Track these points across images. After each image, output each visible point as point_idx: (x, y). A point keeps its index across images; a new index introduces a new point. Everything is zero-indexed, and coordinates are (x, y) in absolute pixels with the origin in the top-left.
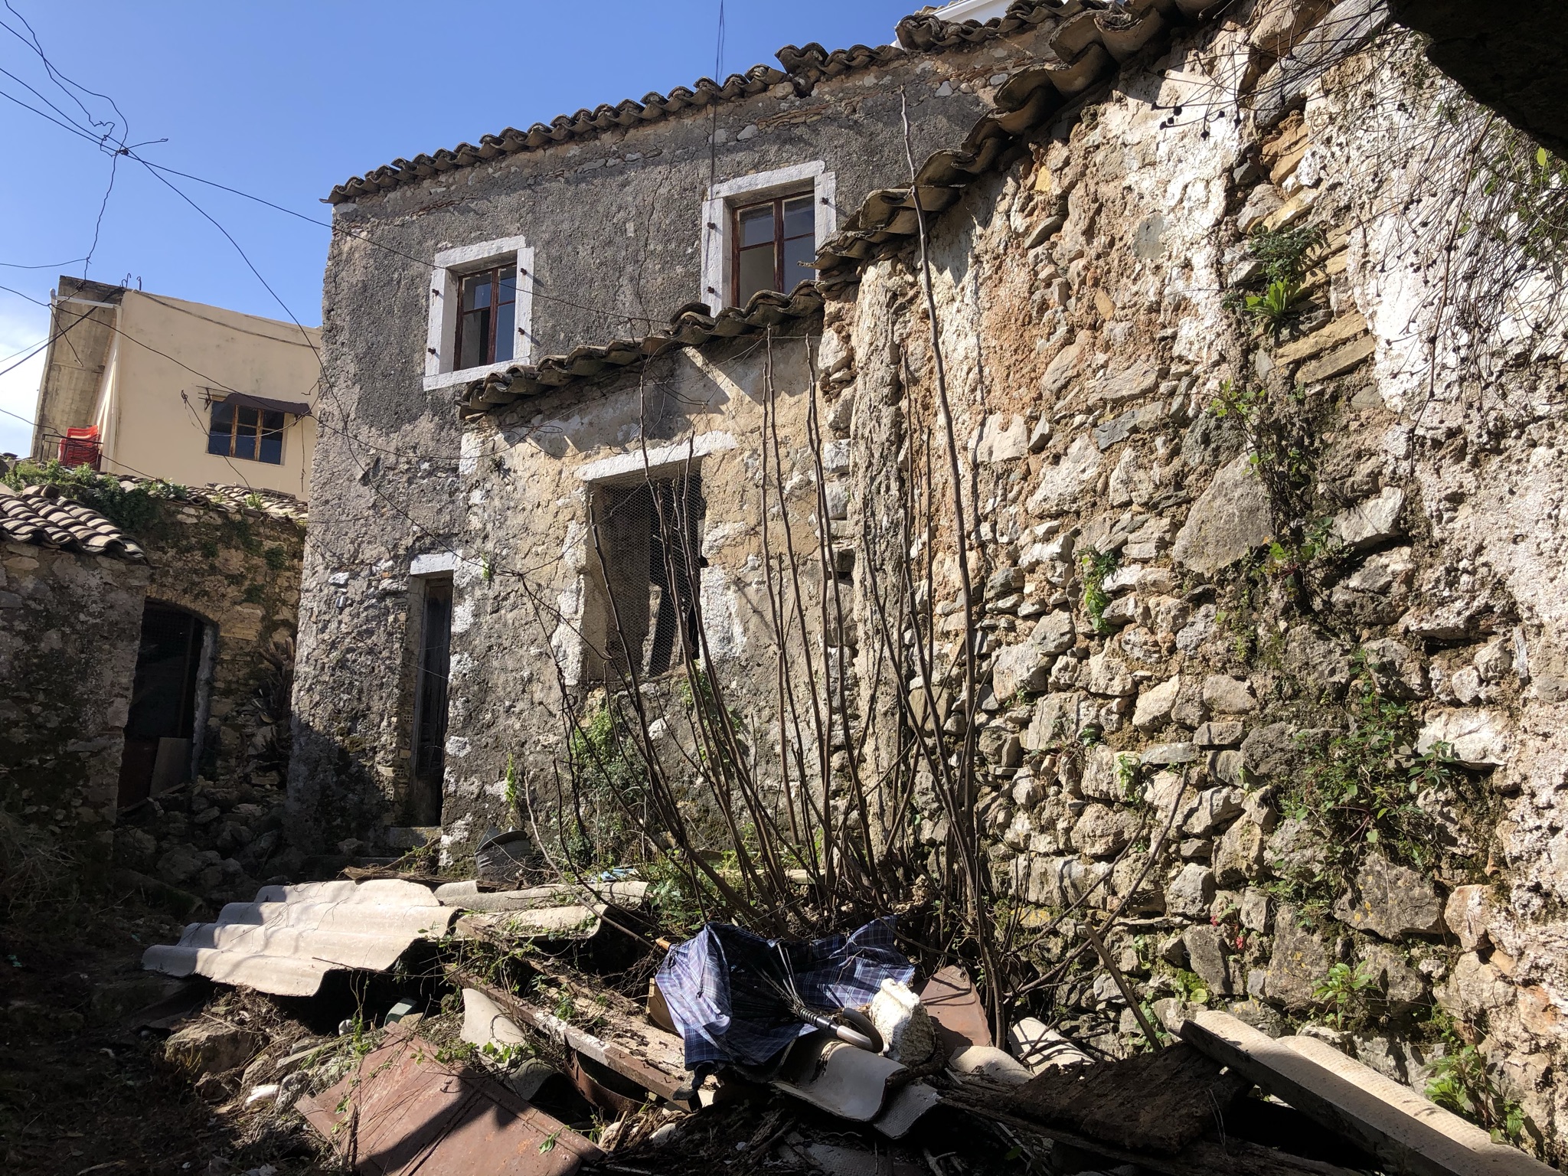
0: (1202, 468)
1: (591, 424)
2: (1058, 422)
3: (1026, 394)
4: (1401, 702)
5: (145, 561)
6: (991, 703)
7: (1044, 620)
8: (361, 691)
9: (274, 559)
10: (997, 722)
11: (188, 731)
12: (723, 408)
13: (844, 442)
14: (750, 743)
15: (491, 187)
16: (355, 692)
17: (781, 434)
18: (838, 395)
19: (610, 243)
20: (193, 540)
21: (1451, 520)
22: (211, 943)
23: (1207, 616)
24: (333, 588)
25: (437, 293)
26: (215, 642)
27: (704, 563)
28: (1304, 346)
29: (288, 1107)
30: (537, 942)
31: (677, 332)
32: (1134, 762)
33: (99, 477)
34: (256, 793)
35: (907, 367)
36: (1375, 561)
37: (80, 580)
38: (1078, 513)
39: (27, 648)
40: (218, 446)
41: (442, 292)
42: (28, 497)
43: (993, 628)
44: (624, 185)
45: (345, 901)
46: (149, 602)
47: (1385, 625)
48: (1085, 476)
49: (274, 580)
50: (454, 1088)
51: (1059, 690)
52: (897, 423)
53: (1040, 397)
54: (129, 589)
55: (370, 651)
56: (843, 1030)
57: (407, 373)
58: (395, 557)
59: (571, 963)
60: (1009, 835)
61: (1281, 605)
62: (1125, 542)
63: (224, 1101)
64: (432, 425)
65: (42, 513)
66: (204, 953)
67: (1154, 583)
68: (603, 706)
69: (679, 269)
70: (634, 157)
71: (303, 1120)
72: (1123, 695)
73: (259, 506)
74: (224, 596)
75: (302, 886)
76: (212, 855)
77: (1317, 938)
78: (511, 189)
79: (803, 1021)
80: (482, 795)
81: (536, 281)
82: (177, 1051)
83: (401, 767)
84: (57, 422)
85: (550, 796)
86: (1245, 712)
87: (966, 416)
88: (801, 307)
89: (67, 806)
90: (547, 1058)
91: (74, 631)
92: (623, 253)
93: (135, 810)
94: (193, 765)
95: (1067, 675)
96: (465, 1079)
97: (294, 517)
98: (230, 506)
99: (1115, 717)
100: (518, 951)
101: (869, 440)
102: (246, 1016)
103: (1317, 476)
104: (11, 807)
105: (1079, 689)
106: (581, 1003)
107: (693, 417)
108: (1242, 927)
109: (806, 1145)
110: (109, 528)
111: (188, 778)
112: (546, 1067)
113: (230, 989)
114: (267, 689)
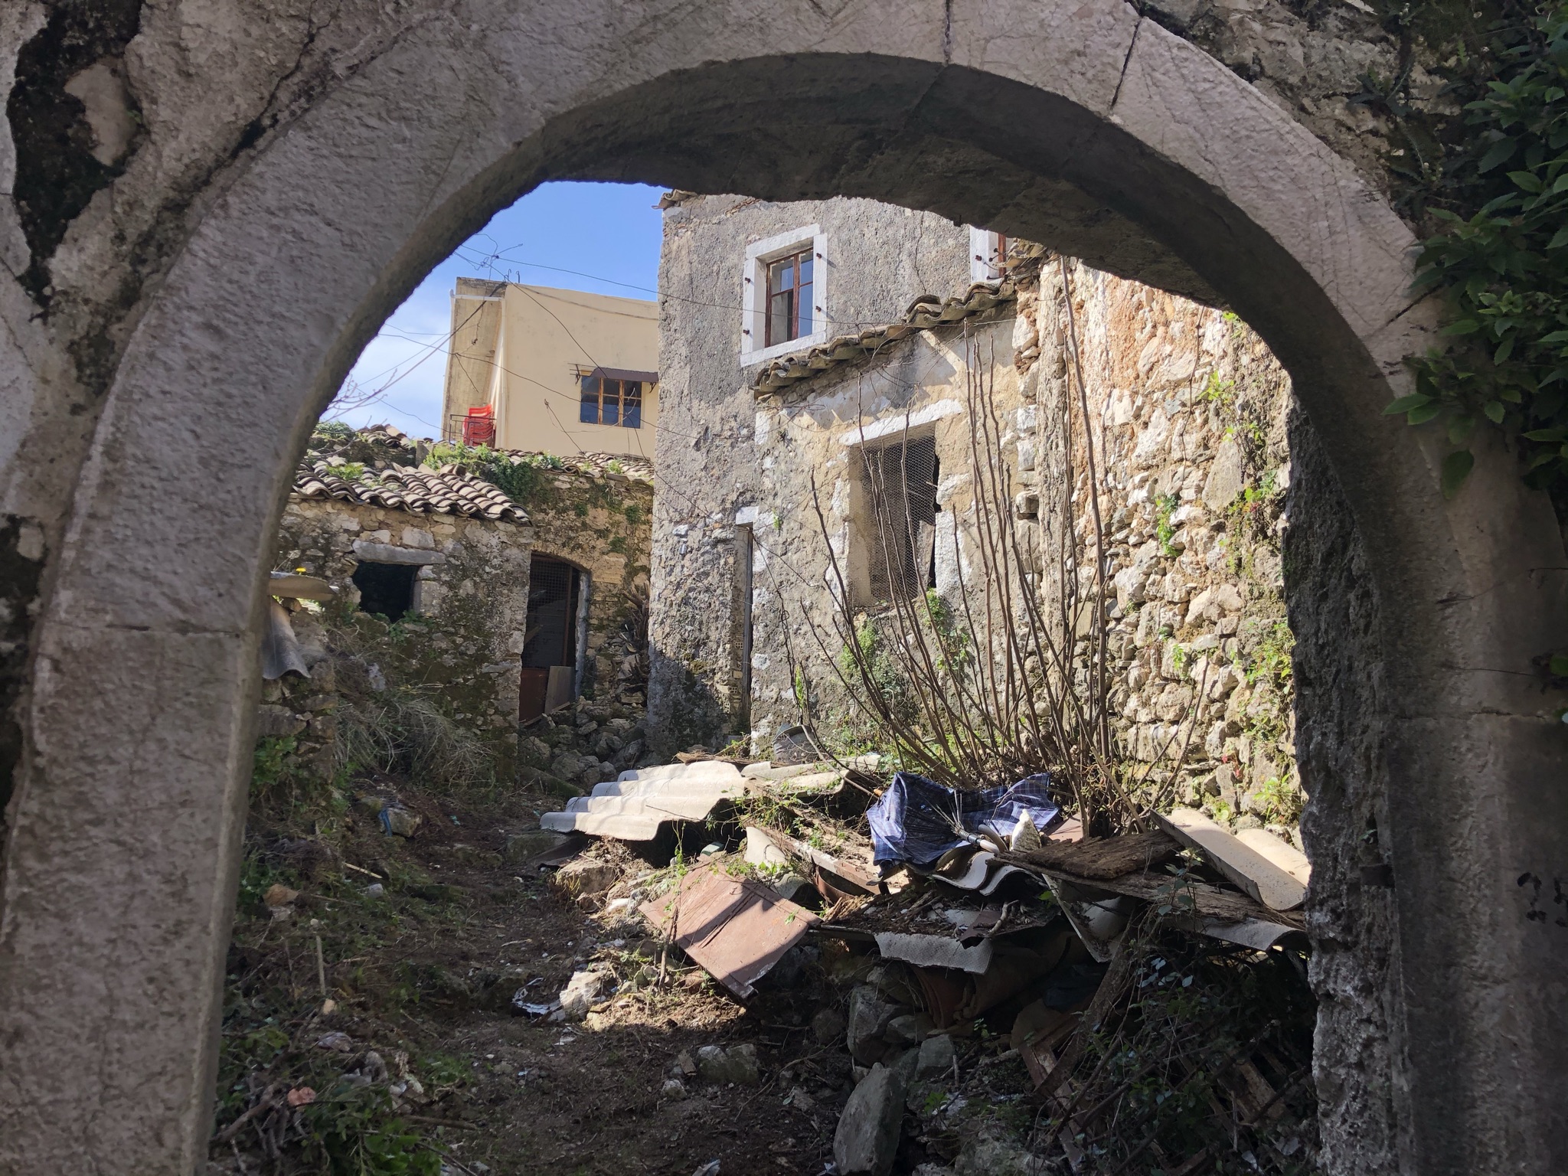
0: (1217, 434)
1: (851, 398)
2: (1147, 397)
3: (1131, 374)
5: (530, 524)
6: (1116, 613)
7: (1143, 547)
8: (701, 623)
9: (631, 514)
10: (1121, 627)
11: (571, 661)
12: (952, 380)
13: (1032, 407)
16: (697, 624)
17: (996, 399)
18: (1028, 369)
19: (891, 222)
20: (568, 502)
22: (585, 809)
23: (1220, 542)
24: (676, 538)
25: (749, 280)
26: (589, 586)
27: (938, 508)
29: (634, 912)
30: (799, 797)
31: (912, 320)
32: (1187, 650)
33: (495, 454)
34: (625, 709)
35: (1067, 349)
37: (485, 540)
38: (1157, 467)
39: (451, 594)
40: (588, 416)
41: (753, 279)
42: (444, 476)
43: (1117, 555)
45: (680, 777)
46: (534, 554)
48: (1160, 439)
49: (633, 533)
50: (739, 891)
51: (1152, 600)
52: (1062, 393)
53: (1138, 376)
54: (519, 546)
55: (707, 590)
56: (984, 844)
57: (727, 351)
58: (724, 510)
59: (823, 811)
60: (1127, 712)
61: (1252, 533)
62: (1181, 489)
63: (595, 911)
64: (746, 398)
65: (455, 488)
66: (580, 816)
67: (1195, 518)
68: (865, 627)
69: (951, 242)
71: (644, 917)
72: (1181, 601)
73: (619, 471)
74: (594, 547)
75: (648, 769)
76: (592, 759)
77: (1274, 764)
79: (960, 838)
80: (779, 700)
81: (830, 263)
82: (563, 879)
83: (734, 684)
84: (460, 403)
85: (829, 699)
86: (1239, 610)
88: (1006, 294)
89: (484, 714)
90: (802, 873)
91: (482, 580)
92: (902, 231)
93: (533, 724)
94: (577, 688)
95: (1154, 588)
96: (745, 885)
97: (646, 479)
98: (596, 472)
99: (1179, 618)
100: (786, 803)
101: (1046, 406)
102: (609, 857)
103: (1268, 442)
104: (446, 714)
105: (1162, 598)
106: (827, 837)
107: (929, 389)
108: (1240, 763)
109: (944, 910)
110: (503, 498)
111: (572, 698)
112: (800, 878)
113: (598, 838)
114: (630, 624)
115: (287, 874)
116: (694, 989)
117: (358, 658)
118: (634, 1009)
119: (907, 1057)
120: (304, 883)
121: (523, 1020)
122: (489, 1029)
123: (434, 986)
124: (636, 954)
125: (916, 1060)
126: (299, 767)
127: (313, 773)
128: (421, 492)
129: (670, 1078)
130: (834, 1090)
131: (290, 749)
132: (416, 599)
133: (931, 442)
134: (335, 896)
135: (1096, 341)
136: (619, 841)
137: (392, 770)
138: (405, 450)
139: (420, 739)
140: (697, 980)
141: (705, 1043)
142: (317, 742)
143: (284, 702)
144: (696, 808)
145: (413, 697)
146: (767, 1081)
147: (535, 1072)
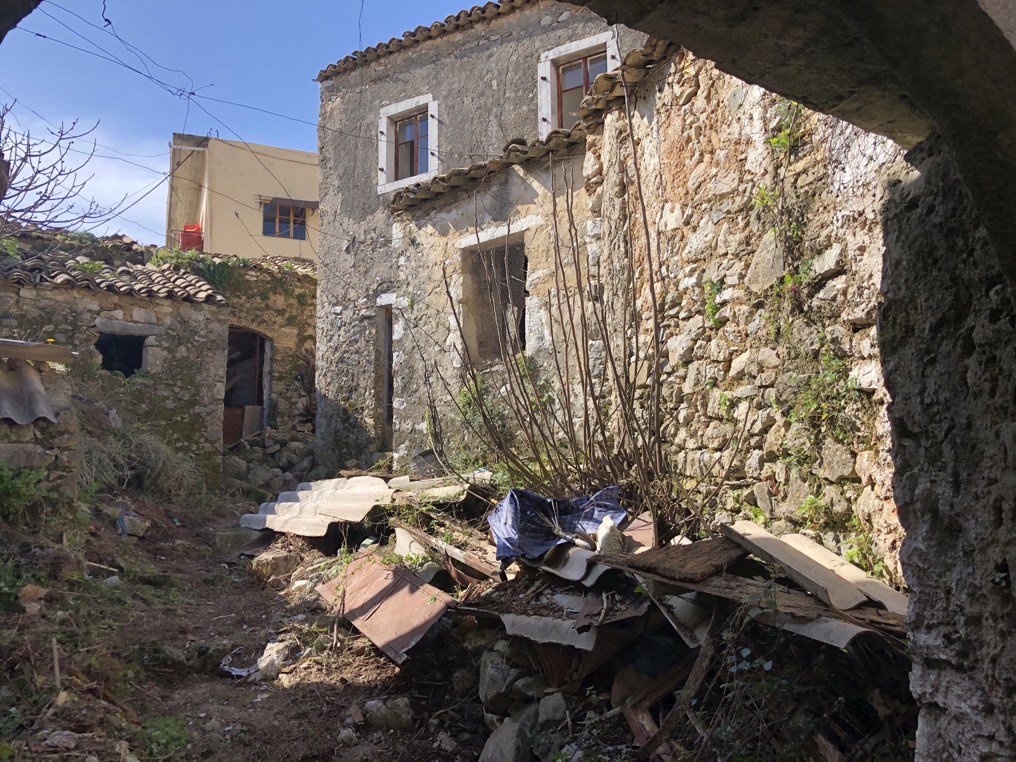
0: (758, 234)
1: (463, 214)
2: (695, 208)
3: (681, 191)
4: (841, 358)
5: (228, 305)
6: (668, 369)
7: (691, 320)
8: (353, 375)
9: (301, 298)
10: (671, 379)
11: (260, 402)
12: (536, 200)
13: (598, 219)
14: (555, 397)
15: (411, 64)
16: (350, 376)
18: (595, 191)
19: (483, 94)
20: (255, 290)
21: (861, 260)
22: (273, 512)
23: (760, 316)
24: (334, 316)
25: (382, 133)
26: (272, 349)
27: (527, 293)
28: (799, 166)
29: (312, 590)
30: (434, 504)
31: (507, 157)
32: (730, 397)
33: (201, 256)
34: (299, 435)
35: (627, 175)
36: (831, 283)
37: (194, 317)
38: (705, 260)
39: (170, 356)
40: (268, 230)
41: (385, 132)
42: (164, 271)
43: (669, 326)
44: (490, 56)
45: (342, 488)
46: (231, 327)
47: (836, 318)
48: (707, 239)
49: (302, 312)
50: (390, 577)
51: (698, 359)
52: (623, 208)
53: (687, 193)
54: (220, 321)
55: (357, 352)
56: (578, 541)
57: (369, 184)
58: (367, 296)
59: (452, 514)
60: (677, 441)
61: (790, 308)
62: (725, 276)
63: (283, 589)
64: (384, 215)
65: (172, 280)
66: (269, 517)
67: (738, 298)
69: (525, 108)
70: (496, 38)
71: (319, 595)
72: (725, 361)
73: (291, 268)
74: (275, 322)
75: (319, 482)
76: (277, 471)
77: (807, 484)
78: (423, 65)
79: (560, 537)
80: (413, 430)
81: (440, 122)
82: (258, 565)
83: (378, 418)
84: (178, 221)
85: (449, 430)
86: (776, 367)
87: (655, 204)
88: (577, 137)
89: (197, 443)
90: (438, 561)
91: (193, 346)
92: (491, 100)
93: (234, 447)
94: (265, 421)
95: (701, 351)
96: (396, 572)
97: (311, 274)
98: (275, 269)
99: (722, 373)
100: (424, 509)
101: (610, 218)
102: (291, 548)
103: (805, 238)
104: (169, 443)
105: (707, 358)
106: (456, 534)
107: (519, 207)
108: (776, 481)
109: (552, 595)
110: (207, 287)
111: (262, 428)
112: (437, 566)
113: (283, 534)
114: (302, 376)
115: (38, 576)
116: (360, 652)
117: (101, 404)
118: (314, 670)
119: (530, 710)
120: (52, 582)
121: (229, 681)
122: (202, 689)
123: (158, 659)
124: (314, 626)
125: (537, 714)
126: (50, 490)
127: (61, 495)
128: (146, 283)
129: (344, 727)
130: (471, 733)
131: (41, 477)
132: (144, 360)
133: (522, 245)
134: (78, 591)
135: (651, 168)
136: (299, 536)
137: (129, 484)
138: (136, 251)
139: (148, 463)
140: (362, 645)
141: (370, 696)
142: (64, 471)
143: (36, 441)
144: (356, 513)
145: (143, 432)
146: (420, 727)
147: (239, 727)
